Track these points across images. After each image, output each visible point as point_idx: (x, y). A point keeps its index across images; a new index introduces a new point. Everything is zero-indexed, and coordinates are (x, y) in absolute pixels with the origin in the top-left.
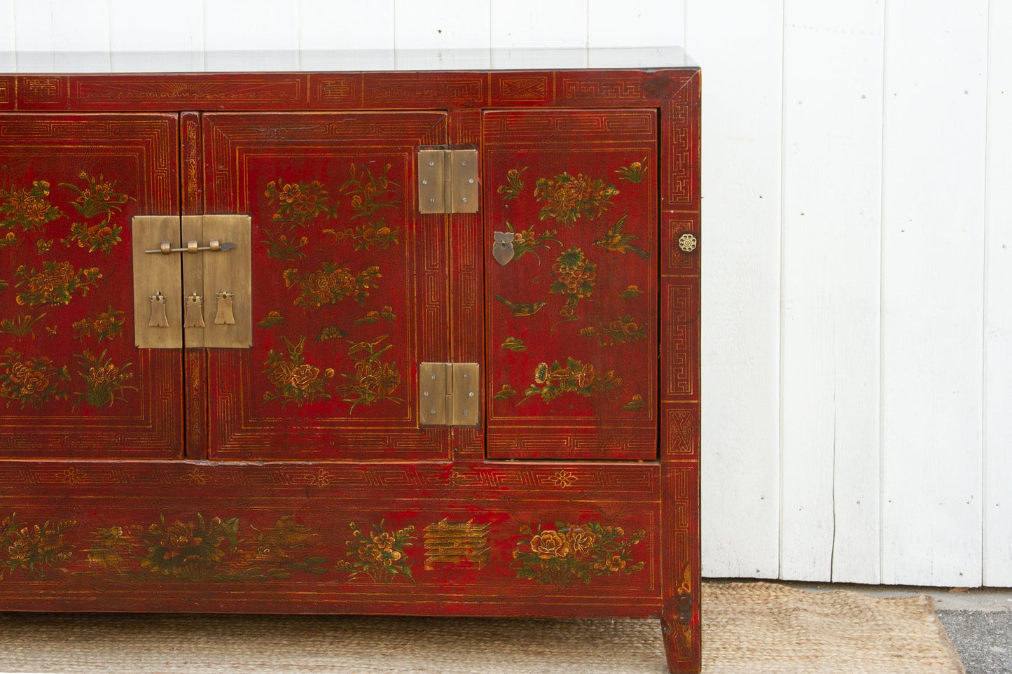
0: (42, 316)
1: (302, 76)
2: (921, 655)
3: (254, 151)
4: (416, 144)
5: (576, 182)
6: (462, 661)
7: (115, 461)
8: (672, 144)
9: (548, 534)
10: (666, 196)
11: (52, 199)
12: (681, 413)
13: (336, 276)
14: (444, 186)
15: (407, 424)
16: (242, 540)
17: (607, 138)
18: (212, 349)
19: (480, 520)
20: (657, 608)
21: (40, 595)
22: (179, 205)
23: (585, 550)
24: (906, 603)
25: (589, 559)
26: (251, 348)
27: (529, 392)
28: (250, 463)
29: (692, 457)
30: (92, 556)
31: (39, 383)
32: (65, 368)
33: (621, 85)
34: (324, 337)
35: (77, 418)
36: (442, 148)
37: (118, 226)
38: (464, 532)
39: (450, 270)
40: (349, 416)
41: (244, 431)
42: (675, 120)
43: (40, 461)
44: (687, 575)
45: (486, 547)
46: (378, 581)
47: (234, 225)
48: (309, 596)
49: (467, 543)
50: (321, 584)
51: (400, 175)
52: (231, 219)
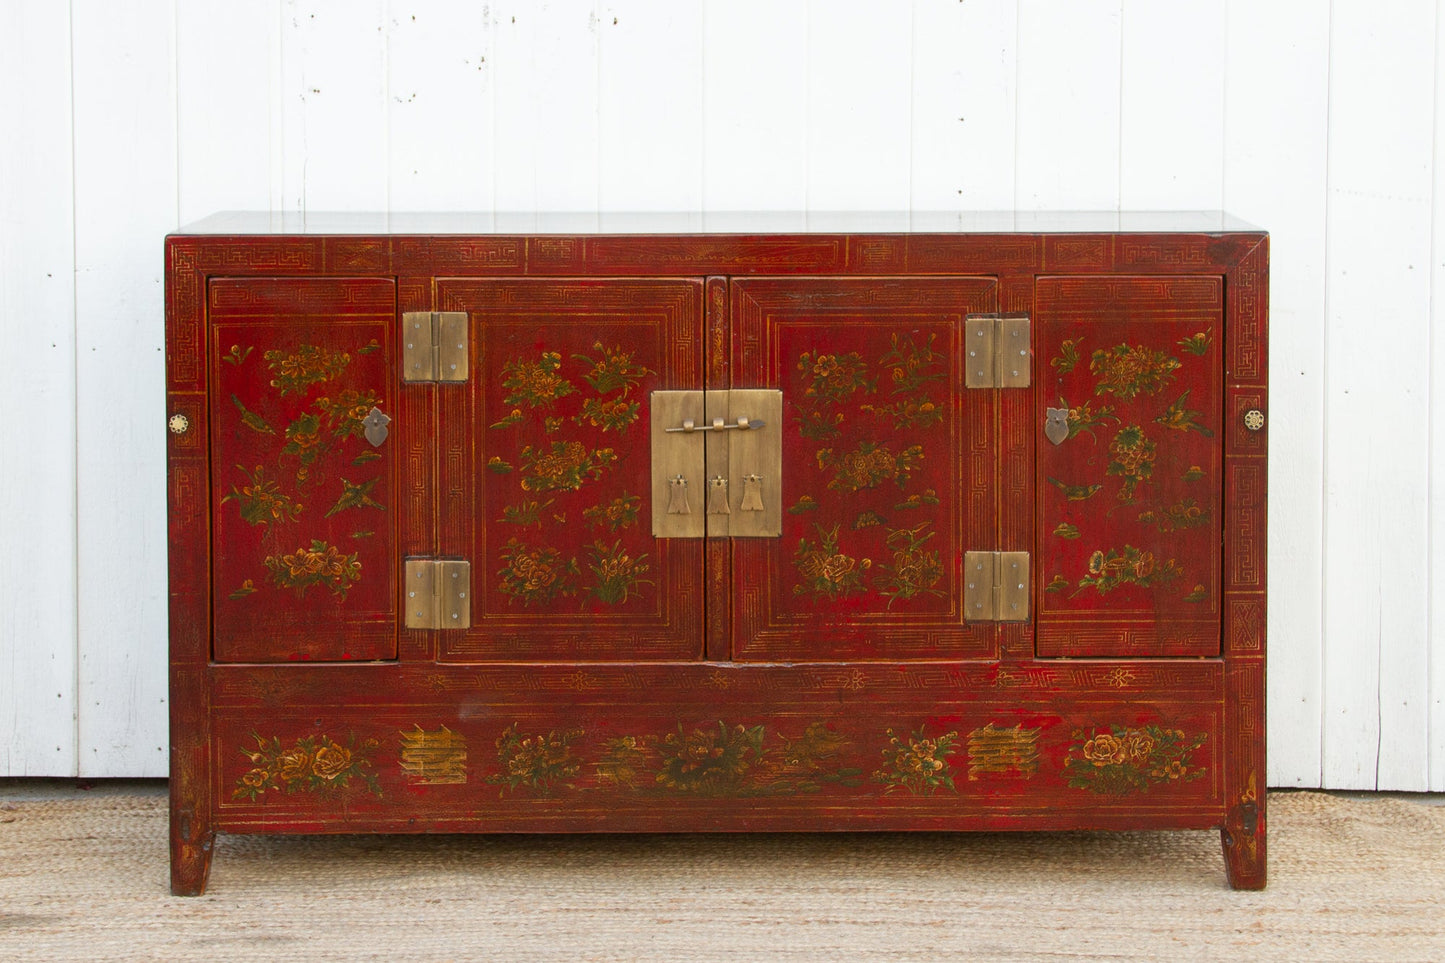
0: (550, 502)
1: (840, 239)
3: (788, 319)
4: (964, 313)
5: (1135, 354)
6: (1005, 881)
7: (628, 664)
8: (1238, 313)
9: (1103, 739)
10: (1231, 370)
11: (562, 373)
12: (1246, 604)
13: (875, 457)
14: (994, 358)
15: (951, 619)
16: (768, 750)
17: (1170, 306)
18: (737, 538)
19: (1029, 724)
20: (1218, 818)
21: (545, 814)
22: (703, 379)
23: (1143, 756)
25: (1147, 765)
26: (780, 537)
27: (1083, 584)
28: (777, 664)
29: (1258, 653)
30: (602, 770)
31: (545, 577)
32: (574, 561)
33: (1184, 250)
34: (860, 524)
35: (587, 615)
36: (991, 317)
37: (635, 403)
38: (1012, 738)
39: (998, 450)
40: (887, 611)
41: (771, 629)
42: (1241, 288)
43: (546, 664)
44: (1252, 780)
45: (1035, 754)
46: (917, 793)
47: (763, 401)
48: (840, 811)
49: (1015, 750)
50: (854, 798)
51: (947, 346)
52: (760, 394)
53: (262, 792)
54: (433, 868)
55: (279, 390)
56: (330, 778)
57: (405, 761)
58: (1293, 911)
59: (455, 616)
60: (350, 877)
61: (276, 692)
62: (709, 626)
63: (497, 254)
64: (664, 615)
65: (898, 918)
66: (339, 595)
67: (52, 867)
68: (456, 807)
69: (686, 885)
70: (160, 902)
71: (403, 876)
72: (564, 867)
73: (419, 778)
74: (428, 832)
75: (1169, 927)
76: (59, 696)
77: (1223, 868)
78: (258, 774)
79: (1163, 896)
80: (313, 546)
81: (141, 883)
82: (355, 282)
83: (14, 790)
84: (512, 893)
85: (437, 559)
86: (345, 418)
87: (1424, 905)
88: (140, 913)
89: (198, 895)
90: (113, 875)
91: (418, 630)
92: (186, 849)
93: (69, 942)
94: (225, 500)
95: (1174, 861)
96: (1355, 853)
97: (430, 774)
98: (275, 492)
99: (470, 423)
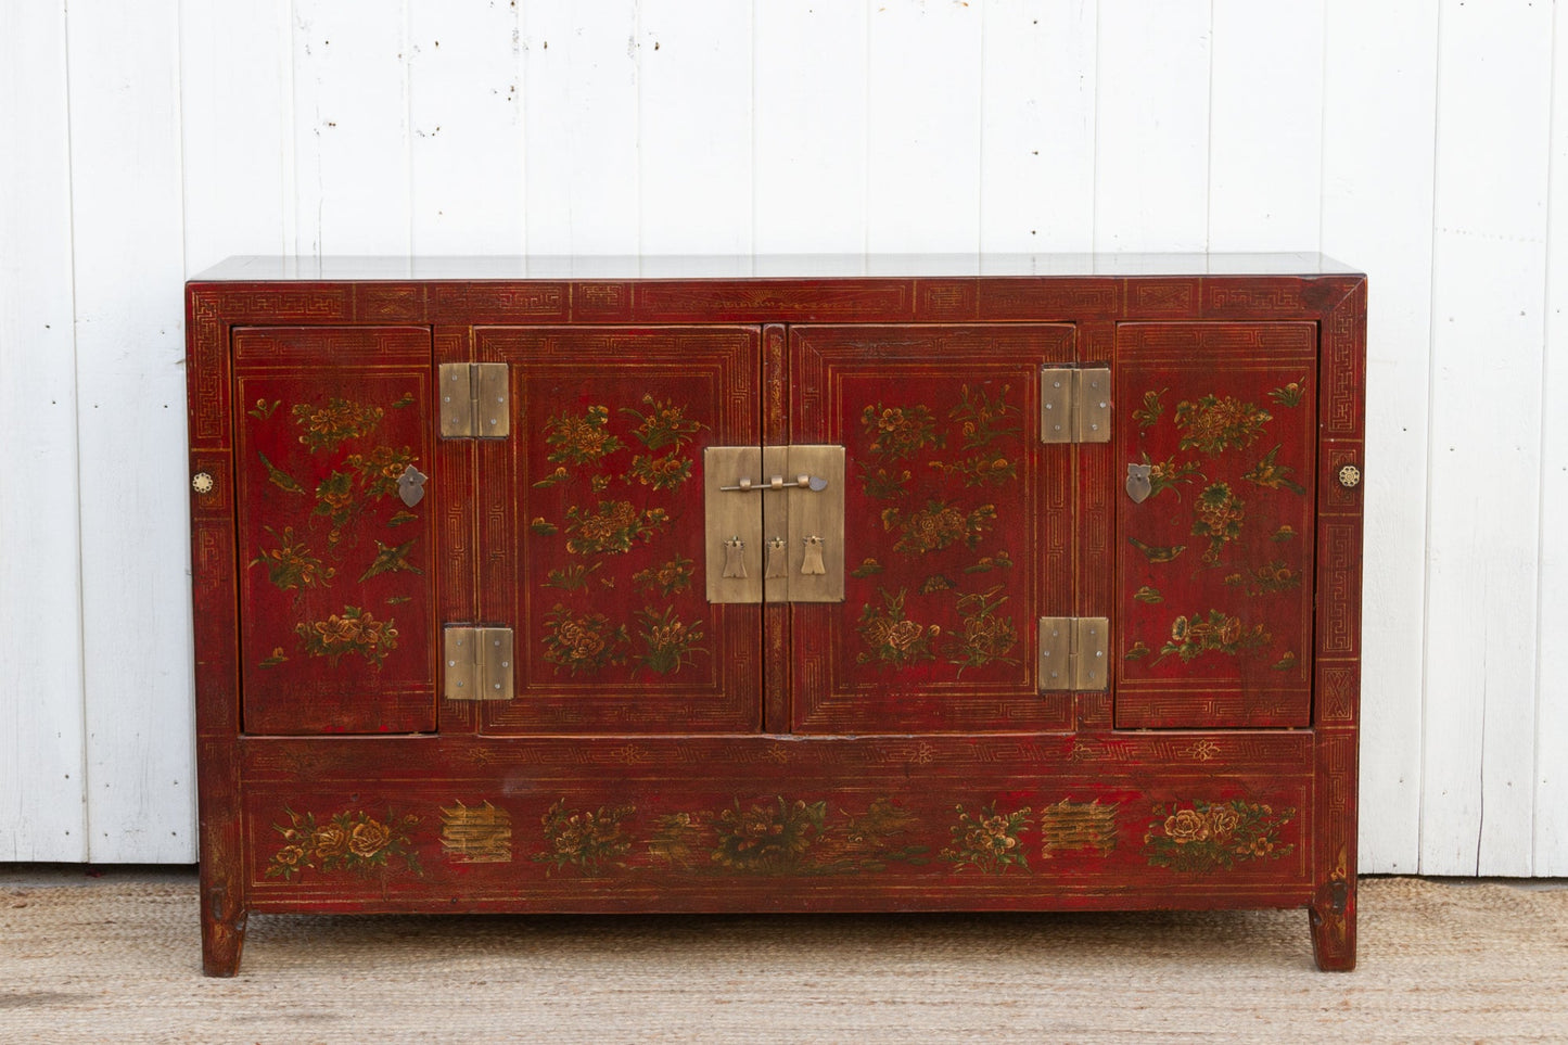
0: (597, 566)
1: (907, 283)
3: (850, 370)
4: (1039, 362)
5: (1223, 406)
6: (1081, 964)
7: (682, 737)
8: (1333, 362)
9: (1186, 815)
10: (1325, 422)
11: (611, 428)
12: (1338, 672)
13: (944, 516)
14: (1072, 411)
15: (1024, 689)
16: (830, 827)
17: (1260, 355)
18: (796, 603)
19: (1106, 799)
20: (1307, 896)
21: (593, 894)
22: (760, 434)
23: (1227, 832)
25: (1232, 842)
26: (843, 602)
27: (1165, 651)
28: (840, 737)
29: (1350, 723)
30: (654, 846)
31: (592, 646)
32: (623, 628)
33: (1276, 293)
34: (928, 589)
35: (637, 685)
36: (1069, 367)
37: (688, 459)
38: (1088, 814)
39: (1075, 510)
40: (956, 681)
41: (833, 699)
42: (1337, 335)
43: (593, 737)
44: (1343, 857)
45: (1113, 831)
46: (988, 872)
47: (822, 460)
48: (907, 891)
49: (1092, 827)
50: (922, 877)
51: (1020, 400)
52: (821, 450)
53: (296, 870)
54: (475, 952)
55: (309, 447)
56: (367, 855)
57: (446, 839)
58: (1382, 990)
59: (498, 686)
60: (388, 961)
61: (310, 765)
62: (767, 697)
63: (539, 300)
64: (719, 685)
65: (968, 998)
66: (375, 664)
67: (74, 950)
68: (500, 887)
69: (742, 968)
70: (194, 983)
71: (443, 959)
72: (613, 951)
74: (473, 912)
75: (1252, 1007)
76: (67, 777)
77: (1311, 951)
78: (292, 851)
79: (1247, 977)
80: (347, 613)
81: (171, 966)
82: (388, 331)
84: (560, 975)
85: (478, 626)
86: (379, 476)
87: (1519, 984)
88: (174, 992)
89: (231, 976)
90: (139, 957)
91: (458, 701)
92: (218, 929)
93: (105, 1018)
94: (253, 563)
95: (1259, 945)
96: (1450, 935)
97: (474, 852)
98: (306, 555)
99: (511, 482)
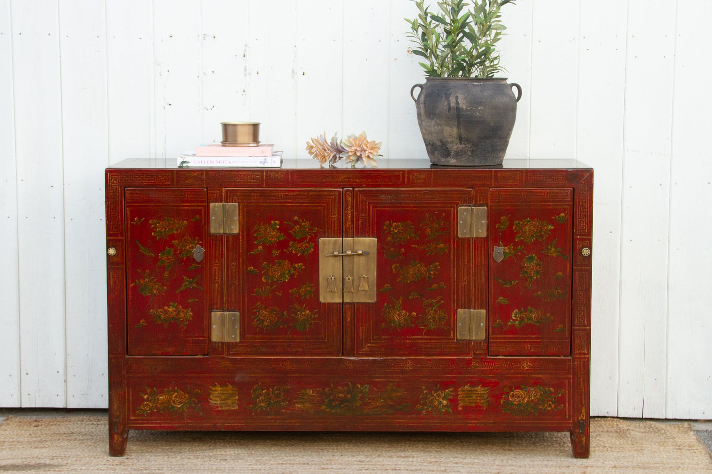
0: (275, 287)
1: (403, 171)
2: (690, 448)
3: (379, 207)
4: (457, 204)
5: (533, 223)
7: (309, 357)
8: (579, 205)
9: (517, 392)
10: (576, 230)
11: (280, 230)
12: (581, 333)
13: (418, 267)
14: (471, 224)
15: (451, 339)
16: (370, 396)
17: (549, 202)
18: (357, 303)
19: (485, 385)
20: (569, 426)
21: (273, 423)
22: (342, 233)
23: (535, 399)
24: (679, 427)
25: (537, 403)
26: (376, 303)
27: (509, 324)
28: (374, 358)
29: (587, 354)
30: (298, 403)
31: (273, 320)
32: (285, 312)
33: (556, 177)
34: (411, 297)
35: (290, 336)
36: (470, 206)
37: (312, 243)
38: (478, 391)
39: (472, 265)
40: (422, 335)
41: (372, 343)
42: (580, 193)
43: (273, 358)
44: (584, 410)
45: (487, 398)
46: (436, 415)
47: (368, 243)
48: (401, 423)
49: (479, 396)
50: (408, 417)
51: (450, 219)
52: (367, 240)
53: (149, 412)
54: (223, 446)
55: (156, 237)
56: (179, 406)
57: (211, 399)
58: (601, 467)
60: (187, 450)
61: (155, 369)
62: (344, 341)
63: (252, 177)
64: (325, 337)
65: (426, 468)
66: (183, 327)
67: (57, 445)
68: (234, 419)
70: (105, 459)
71: (210, 449)
72: (281, 446)
73: (217, 407)
74: (222, 430)
76: (58, 372)
77: (571, 449)
78: (147, 404)
79: (544, 460)
80: (171, 305)
81: (96, 451)
82: (189, 190)
83: (38, 413)
84: (258, 456)
85: (225, 311)
86: (185, 250)
87: (658, 465)
88: (97, 463)
89: (121, 456)
90: (84, 448)
91: (217, 342)
92: (116, 436)
94: (132, 285)
95: (549, 446)
96: (630, 443)
97: (222, 405)
98: (154, 282)
99: (239, 252)
